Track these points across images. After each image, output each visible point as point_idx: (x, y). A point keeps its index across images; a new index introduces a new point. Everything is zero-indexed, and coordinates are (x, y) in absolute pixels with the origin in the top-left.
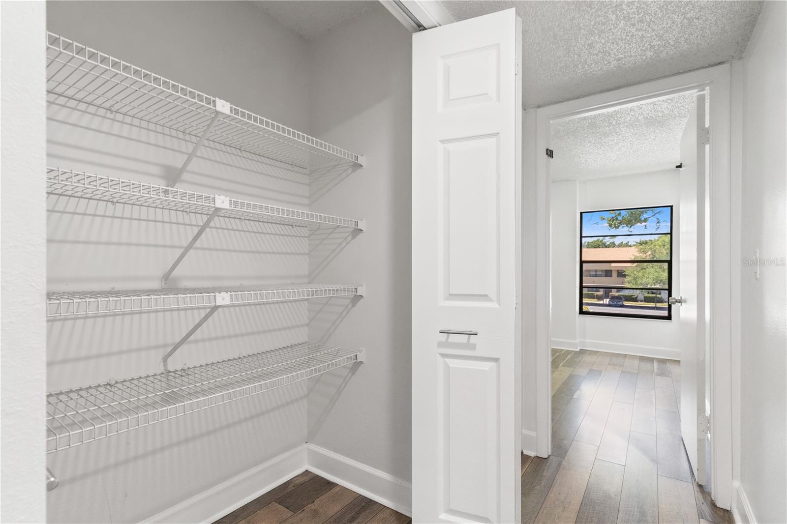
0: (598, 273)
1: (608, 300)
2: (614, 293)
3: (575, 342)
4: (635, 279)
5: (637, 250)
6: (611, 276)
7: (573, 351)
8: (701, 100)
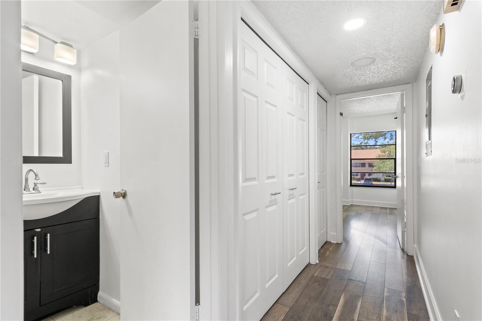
0: (357, 165)
1: (363, 181)
2: (367, 177)
3: (348, 200)
4: (379, 168)
5: (380, 151)
6: (365, 167)
7: (347, 205)
8: (402, 96)
